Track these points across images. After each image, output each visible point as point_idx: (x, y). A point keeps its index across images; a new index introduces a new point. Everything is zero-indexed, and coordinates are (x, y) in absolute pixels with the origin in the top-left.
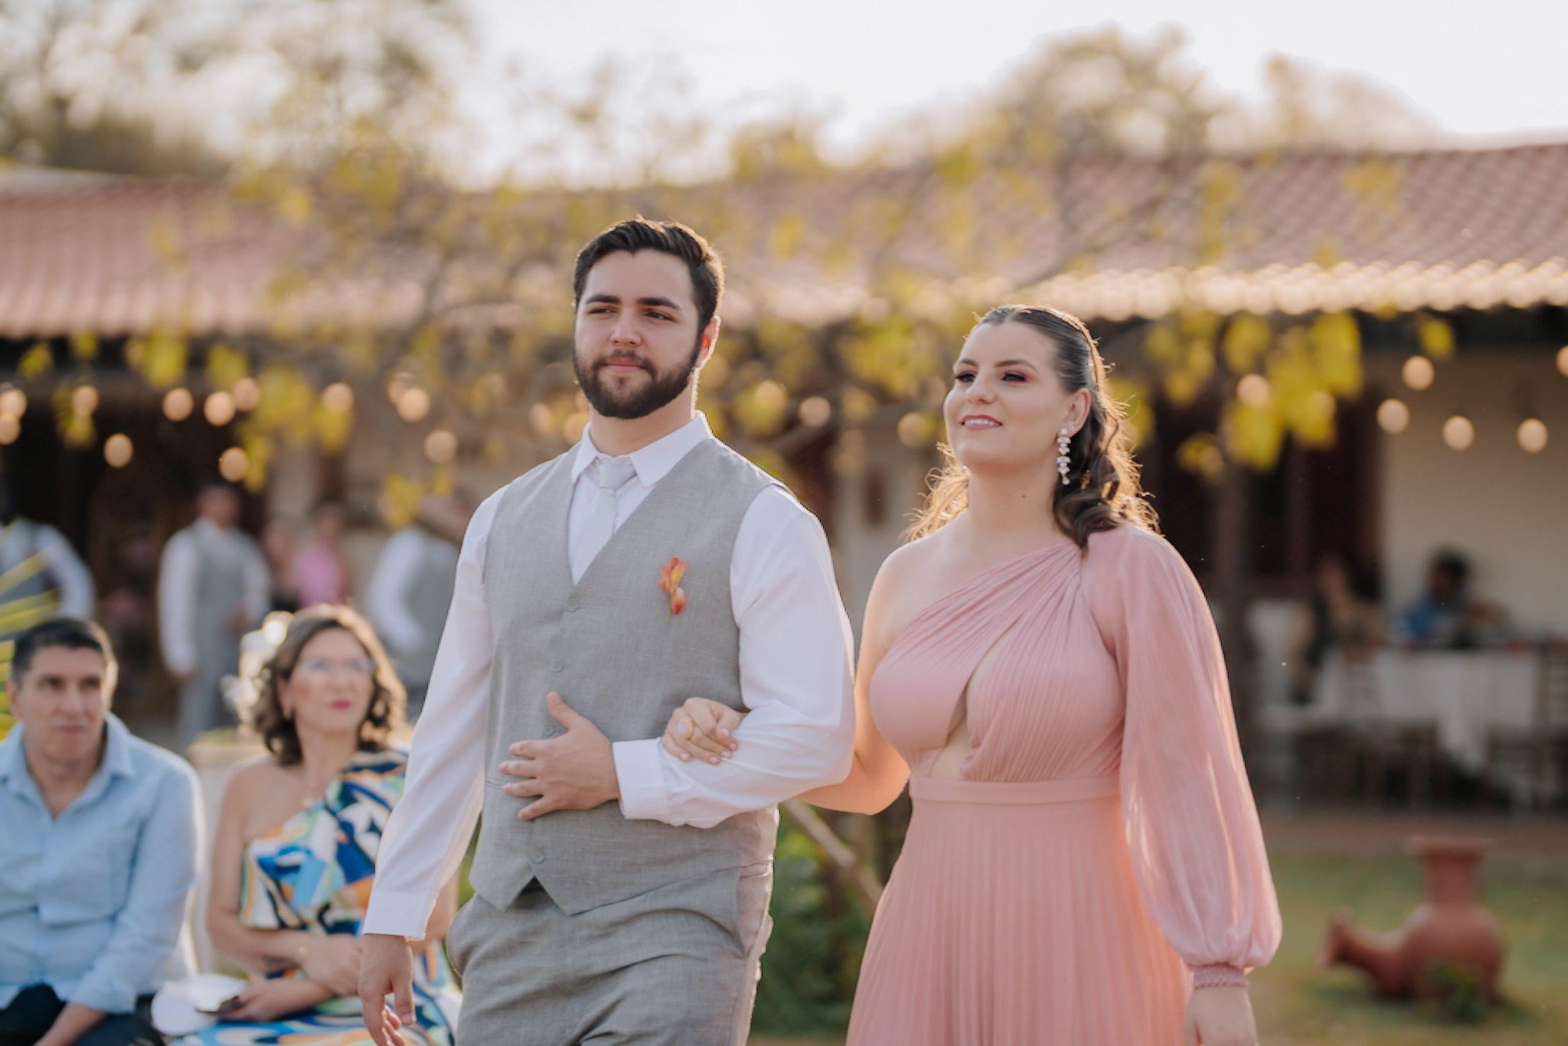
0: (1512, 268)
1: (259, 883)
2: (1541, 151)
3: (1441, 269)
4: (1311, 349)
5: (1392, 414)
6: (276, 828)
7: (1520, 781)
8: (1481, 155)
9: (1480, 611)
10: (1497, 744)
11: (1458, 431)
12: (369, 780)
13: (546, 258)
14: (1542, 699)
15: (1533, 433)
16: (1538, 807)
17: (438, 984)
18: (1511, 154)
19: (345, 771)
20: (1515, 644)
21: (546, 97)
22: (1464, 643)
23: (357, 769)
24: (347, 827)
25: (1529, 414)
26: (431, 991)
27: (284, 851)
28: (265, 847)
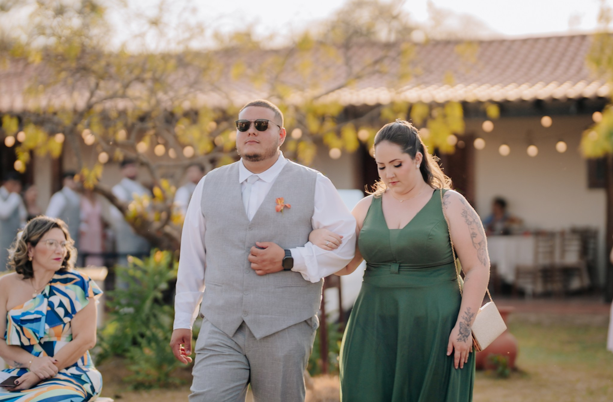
0: (524, 87)
1: (12, 327)
2: (536, 40)
3: (497, 87)
4: (445, 116)
5: (479, 143)
6: (21, 305)
7: (528, 286)
8: (513, 42)
9: (512, 220)
10: (519, 272)
11: (504, 150)
12: (58, 285)
13: (140, 80)
14: (536, 254)
15: (532, 150)
16: (535, 296)
17: (88, 366)
18: (525, 41)
19: (51, 282)
20: (526, 233)
21: (139, 15)
22: (506, 233)
23: (55, 281)
24: (51, 304)
25: (531, 143)
26: (85, 369)
27: (24, 314)
28: (15, 312)
